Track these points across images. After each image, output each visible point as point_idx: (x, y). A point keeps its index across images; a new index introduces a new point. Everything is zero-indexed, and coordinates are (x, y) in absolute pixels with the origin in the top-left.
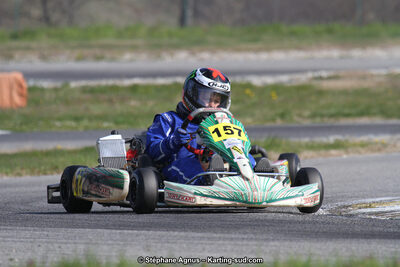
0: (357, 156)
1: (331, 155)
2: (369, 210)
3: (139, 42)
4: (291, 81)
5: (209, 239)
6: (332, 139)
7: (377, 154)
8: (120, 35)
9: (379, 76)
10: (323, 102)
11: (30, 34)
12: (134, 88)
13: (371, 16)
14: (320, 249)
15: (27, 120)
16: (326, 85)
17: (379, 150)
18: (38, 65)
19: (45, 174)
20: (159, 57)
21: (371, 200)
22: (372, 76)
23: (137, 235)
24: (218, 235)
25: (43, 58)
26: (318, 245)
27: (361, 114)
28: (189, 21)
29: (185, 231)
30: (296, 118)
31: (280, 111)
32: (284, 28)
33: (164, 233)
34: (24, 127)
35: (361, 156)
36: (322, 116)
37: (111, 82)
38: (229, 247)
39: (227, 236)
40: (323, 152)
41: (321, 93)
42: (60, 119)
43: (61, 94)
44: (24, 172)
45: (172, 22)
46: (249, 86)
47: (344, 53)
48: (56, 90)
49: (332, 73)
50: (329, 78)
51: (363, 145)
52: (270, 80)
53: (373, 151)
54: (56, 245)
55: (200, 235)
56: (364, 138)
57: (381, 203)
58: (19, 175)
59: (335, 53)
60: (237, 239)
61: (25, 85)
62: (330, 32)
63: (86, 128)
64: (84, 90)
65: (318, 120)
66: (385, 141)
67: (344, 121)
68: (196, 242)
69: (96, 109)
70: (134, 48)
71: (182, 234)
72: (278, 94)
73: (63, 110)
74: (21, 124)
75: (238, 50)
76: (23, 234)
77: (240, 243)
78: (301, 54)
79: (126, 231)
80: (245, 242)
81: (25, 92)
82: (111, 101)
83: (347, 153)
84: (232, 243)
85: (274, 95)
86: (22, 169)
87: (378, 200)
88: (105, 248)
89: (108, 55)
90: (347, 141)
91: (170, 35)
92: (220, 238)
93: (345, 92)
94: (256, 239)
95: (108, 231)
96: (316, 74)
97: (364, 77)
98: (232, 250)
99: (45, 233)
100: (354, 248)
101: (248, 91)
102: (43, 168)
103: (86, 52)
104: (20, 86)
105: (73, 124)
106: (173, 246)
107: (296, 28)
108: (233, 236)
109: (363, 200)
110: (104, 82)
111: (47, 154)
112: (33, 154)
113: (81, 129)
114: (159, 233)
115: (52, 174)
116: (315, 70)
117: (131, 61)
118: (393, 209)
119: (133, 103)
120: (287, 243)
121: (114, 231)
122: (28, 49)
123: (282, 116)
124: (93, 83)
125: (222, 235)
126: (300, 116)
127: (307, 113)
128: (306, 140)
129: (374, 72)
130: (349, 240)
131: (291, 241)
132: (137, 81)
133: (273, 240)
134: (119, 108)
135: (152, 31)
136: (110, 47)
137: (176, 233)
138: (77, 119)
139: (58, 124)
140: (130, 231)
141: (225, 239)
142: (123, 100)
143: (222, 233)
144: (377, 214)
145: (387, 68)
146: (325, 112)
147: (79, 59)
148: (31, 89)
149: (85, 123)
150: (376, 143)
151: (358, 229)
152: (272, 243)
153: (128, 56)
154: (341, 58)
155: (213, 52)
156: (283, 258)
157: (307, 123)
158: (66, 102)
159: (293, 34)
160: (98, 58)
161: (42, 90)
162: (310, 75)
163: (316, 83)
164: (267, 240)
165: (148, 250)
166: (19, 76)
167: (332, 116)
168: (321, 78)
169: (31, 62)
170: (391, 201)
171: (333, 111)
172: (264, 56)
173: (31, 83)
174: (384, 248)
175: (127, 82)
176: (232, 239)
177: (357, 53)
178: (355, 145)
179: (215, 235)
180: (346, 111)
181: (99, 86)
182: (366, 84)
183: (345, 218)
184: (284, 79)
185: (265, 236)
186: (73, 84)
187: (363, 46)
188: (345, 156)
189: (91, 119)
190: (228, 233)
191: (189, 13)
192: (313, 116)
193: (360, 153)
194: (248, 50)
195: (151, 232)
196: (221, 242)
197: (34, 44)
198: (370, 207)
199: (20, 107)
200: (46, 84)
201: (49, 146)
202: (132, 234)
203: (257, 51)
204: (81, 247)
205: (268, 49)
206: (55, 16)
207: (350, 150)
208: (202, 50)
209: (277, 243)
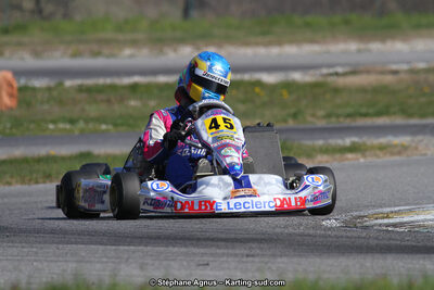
0: (375, 160)
1: (347, 159)
2: (386, 221)
3: (139, 36)
6: (348, 141)
7: (397, 158)
8: (119, 29)
10: (338, 101)
11: (21, 28)
12: (134, 87)
13: (392, 5)
15: (17, 123)
16: (341, 81)
17: (399, 153)
18: (28, 61)
19: (37, 183)
20: (161, 52)
21: (388, 209)
23: (134, 252)
25: (36, 54)
27: (379, 114)
30: (310, 119)
31: (293, 110)
32: (297, 20)
33: (162, 249)
34: (14, 131)
35: (379, 160)
36: (338, 116)
37: (108, 81)
38: (233, 265)
40: (338, 156)
41: (336, 90)
42: (53, 122)
43: (55, 93)
44: (14, 181)
45: (176, 13)
46: (259, 83)
47: (362, 46)
48: (49, 89)
49: (347, 69)
50: (345, 74)
51: (382, 148)
53: (392, 154)
54: (45, 264)
55: (202, 251)
56: (383, 140)
57: (399, 212)
58: (9, 184)
59: (353, 46)
61: (16, 85)
62: (347, 22)
63: (82, 132)
64: (81, 89)
65: (334, 120)
66: (406, 144)
67: (361, 122)
70: (134, 43)
71: (183, 250)
72: (290, 93)
73: (57, 111)
74: (11, 128)
75: (247, 44)
77: (245, 259)
78: (316, 48)
81: (15, 92)
82: (109, 102)
83: (364, 156)
84: (237, 259)
85: (285, 93)
86: (12, 177)
87: (397, 209)
88: (98, 266)
89: (106, 51)
90: (365, 144)
91: (174, 28)
92: (223, 254)
93: (363, 90)
95: (101, 247)
96: (331, 70)
98: (236, 268)
99: (35, 250)
100: (368, 264)
101: (257, 90)
102: (35, 176)
103: (82, 47)
104: (10, 85)
105: (68, 126)
106: (172, 263)
107: (309, 18)
108: (237, 252)
109: (380, 210)
110: (101, 81)
111: (39, 160)
112: (25, 161)
113: (77, 132)
114: (157, 249)
115: (44, 182)
116: (330, 66)
117: (131, 56)
118: (412, 219)
119: (133, 103)
120: (295, 260)
121: (109, 247)
122: (20, 44)
123: (295, 116)
124: (90, 82)
125: (226, 251)
126: (313, 115)
127: (321, 113)
128: (320, 142)
130: (362, 256)
131: (300, 256)
132: (137, 79)
133: (281, 256)
134: (118, 109)
135: (154, 24)
136: (108, 42)
137: (176, 249)
138: (72, 121)
139: (51, 126)
140: (126, 248)
141: (229, 255)
142: (122, 100)
143: (227, 248)
144: (395, 225)
145: (408, 63)
146: (340, 111)
147: (75, 55)
148: (22, 89)
149: (81, 124)
150: (396, 146)
151: (373, 242)
152: (279, 260)
153: (127, 52)
154: (359, 51)
156: (290, 276)
157: (321, 123)
158: (61, 102)
159: (308, 25)
160: (97, 54)
161: (34, 89)
162: (324, 71)
163: (331, 79)
164: (274, 256)
166: (9, 75)
167: (349, 116)
168: (337, 74)
169: (22, 59)
170: (410, 210)
171: (349, 110)
172: (275, 51)
173: (23, 81)
174: (401, 264)
175: (127, 81)
176: (236, 255)
177: (376, 46)
178: (373, 148)
179: (218, 251)
180: (364, 110)
181: (97, 85)
183: (359, 230)
185: (272, 252)
186: (68, 83)
187: (383, 40)
188: (362, 160)
189: (87, 121)
190: (232, 248)
192: (329, 116)
193: (378, 157)
194: (257, 44)
195: (149, 248)
196: (225, 259)
197: (26, 39)
198: (387, 217)
199: (11, 109)
200: (38, 83)
201: (42, 151)
202: (128, 251)
203: (268, 44)
204: (72, 266)
205: (280, 43)
206: (48, 8)
207: (367, 153)
209: (284, 259)
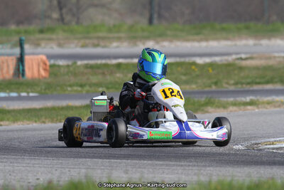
0: (265, 110)
1: (248, 110)
2: (272, 146)
3: (122, 35)
4: (221, 61)
5: (167, 165)
6: (248, 99)
7: (278, 109)
8: (110, 30)
9: (279, 57)
10: (242, 74)
11: (51, 30)
12: (119, 65)
13: (274, 18)
14: (240, 172)
15: (49, 86)
16: (244, 63)
17: (279, 106)
18: (56, 50)
20: (135, 44)
21: (273, 140)
22: (275, 57)
23: (120, 163)
24: (173, 163)
25: (60, 45)
26: (238, 170)
27: (267, 82)
28: (155, 21)
29: (151, 160)
30: (225, 85)
31: (215, 80)
32: (218, 26)
33: (137, 161)
34: (47, 91)
35: (267, 110)
36: (242, 84)
37: (104, 61)
38: (180, 171)
39: (178, 163)
40: (242, 107)
41: (241, 68)
42: (70, 86)
43: (71, 69)
44: (47, 120)
45: (144, 22)
46: (194, 64)
47: (257, 42)
48: (68, 66)
49: (248, 56)
50: (246, 59)
51: (269, 103)
52: (208, 60)
53: (275, 107)
54: (67, 170)
55: (161, 163)
56: (269, 98)
57: (280, 141)
58: (44, 122)
59: (251, 42)
60: (185, 165)
61: (48, 63)
62: (247, 28)
63: (88, 92)
64: (87, 66)
65: (240, 86)
66: (283, 100)
67: (256, 87)
68: (158, 167)
69: (94, 79)
70: (119, 39)
71: (150, 162)
72: (213, 70)
73: (73, 80)
74: (45, 89)
75: (188, 40)
76: (46, 162)
77: (187, 168)
78: (229, 43)
79: (113, 160)
80: (190, 168)
81: (48, 68)
82: (103, 74)
83: (258, 108)
84: (182, 168)
85: (210, 70)
86: (46, 118)
87: (278, 139)
88: (99, 171)
89: (102, 44)
90: (258, 100)
91: (143, 30)
92: (174, 165)
93: (257, 68)
94: (198, 166)
95: (100, 160)
96: (238, 56)
97: (270, 58)
98: (182, 173)
99: (60, 161)
100: (262, 172)
101: (193, 67)
102: (59, 118)
103: (87, 41)
104: (45, 64)
105: (79, 89)
106: (143, 170)
107: (225, 25)
108: (183, 164)
109: (268, 140)
110: (99, 62)
111: (62, 108)
112: (53, 109)
113: (84, 92)
114: (134, 161)
116: (237, 54)
117: (117, 47)
119: (118, 75)
120: (218, 168)
121: (105, 160)
122: (50, 39)
123: (216, 83)
124: (92, 62)
125: (176, 163)
126: (227, 83)
127: (232, 82)
128: (232, 99)
129: (276, 55)
130: (259, 167)
131: (221, 167)
132: (121, 61)
133: (209, 166)
134: (109, 78)
135: (131, 28)
136: (103, 38)
137: (145, 162)
138: (82, 86)
139: (69, 89)
140: (115, 160)
141: (177, 165)
142: (112, 73)
143: (176, 161)
144: (277, 149)
146: (244, 81)
147: (83, 46)
148: (51, 66)
149: (87, 88)
150: (277, 102)
151: (265, 159)
152: (208, 168)
153: (115, 44)
154: (255, 45)
155: (171, 41)
156: (215, 178)
157: (232, 88)
158: (75, 75)
159: (223, 29)
160: (96, 46)
161: (59, 66)
162: (234, 57)
163: (237, 62)
164: (205, 166)
165: (127, 173)
166: (44, 58)
167: (249, 83)
168: (241, 59)
169: (52, 48)
171: (249, 80)
172: (204, 44)
173: (52, 62)
174: (282, 172)
175: (114, 62)
176: (182, 166)
177: (265, 42)
178: (263, 103)
179: (171, 163)
180: (258, 80)
181: (97, 64)
182: (271, 62)
183: (256, 152)
184: (217, 59)
185: (203, 164)
186: (79, 63)
187: (269, 38)
188: (257, 110)
189: (91, 85)
190: (180, 161)
191: (155, 16)
192: (236, 84)
193: (266, 108)
194: (193, 40)
195: (129, 161)
196: (175, 168)
197: (54, 36)
198: (273, 144)
199: (45, 78)
200: (61, 63)
201: (64, 103)
202: (116, 162)
203: (200, 41)
204: (83, 171)
205: (207, 40)
206: (68, 18)
207: (260, 106)
208: (163, 41)
209: (211, 168)
